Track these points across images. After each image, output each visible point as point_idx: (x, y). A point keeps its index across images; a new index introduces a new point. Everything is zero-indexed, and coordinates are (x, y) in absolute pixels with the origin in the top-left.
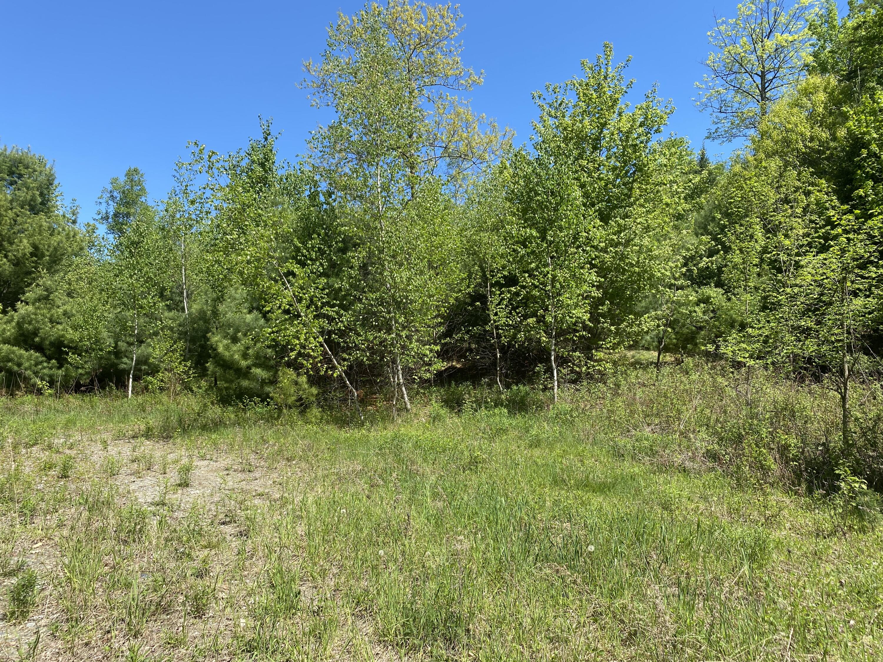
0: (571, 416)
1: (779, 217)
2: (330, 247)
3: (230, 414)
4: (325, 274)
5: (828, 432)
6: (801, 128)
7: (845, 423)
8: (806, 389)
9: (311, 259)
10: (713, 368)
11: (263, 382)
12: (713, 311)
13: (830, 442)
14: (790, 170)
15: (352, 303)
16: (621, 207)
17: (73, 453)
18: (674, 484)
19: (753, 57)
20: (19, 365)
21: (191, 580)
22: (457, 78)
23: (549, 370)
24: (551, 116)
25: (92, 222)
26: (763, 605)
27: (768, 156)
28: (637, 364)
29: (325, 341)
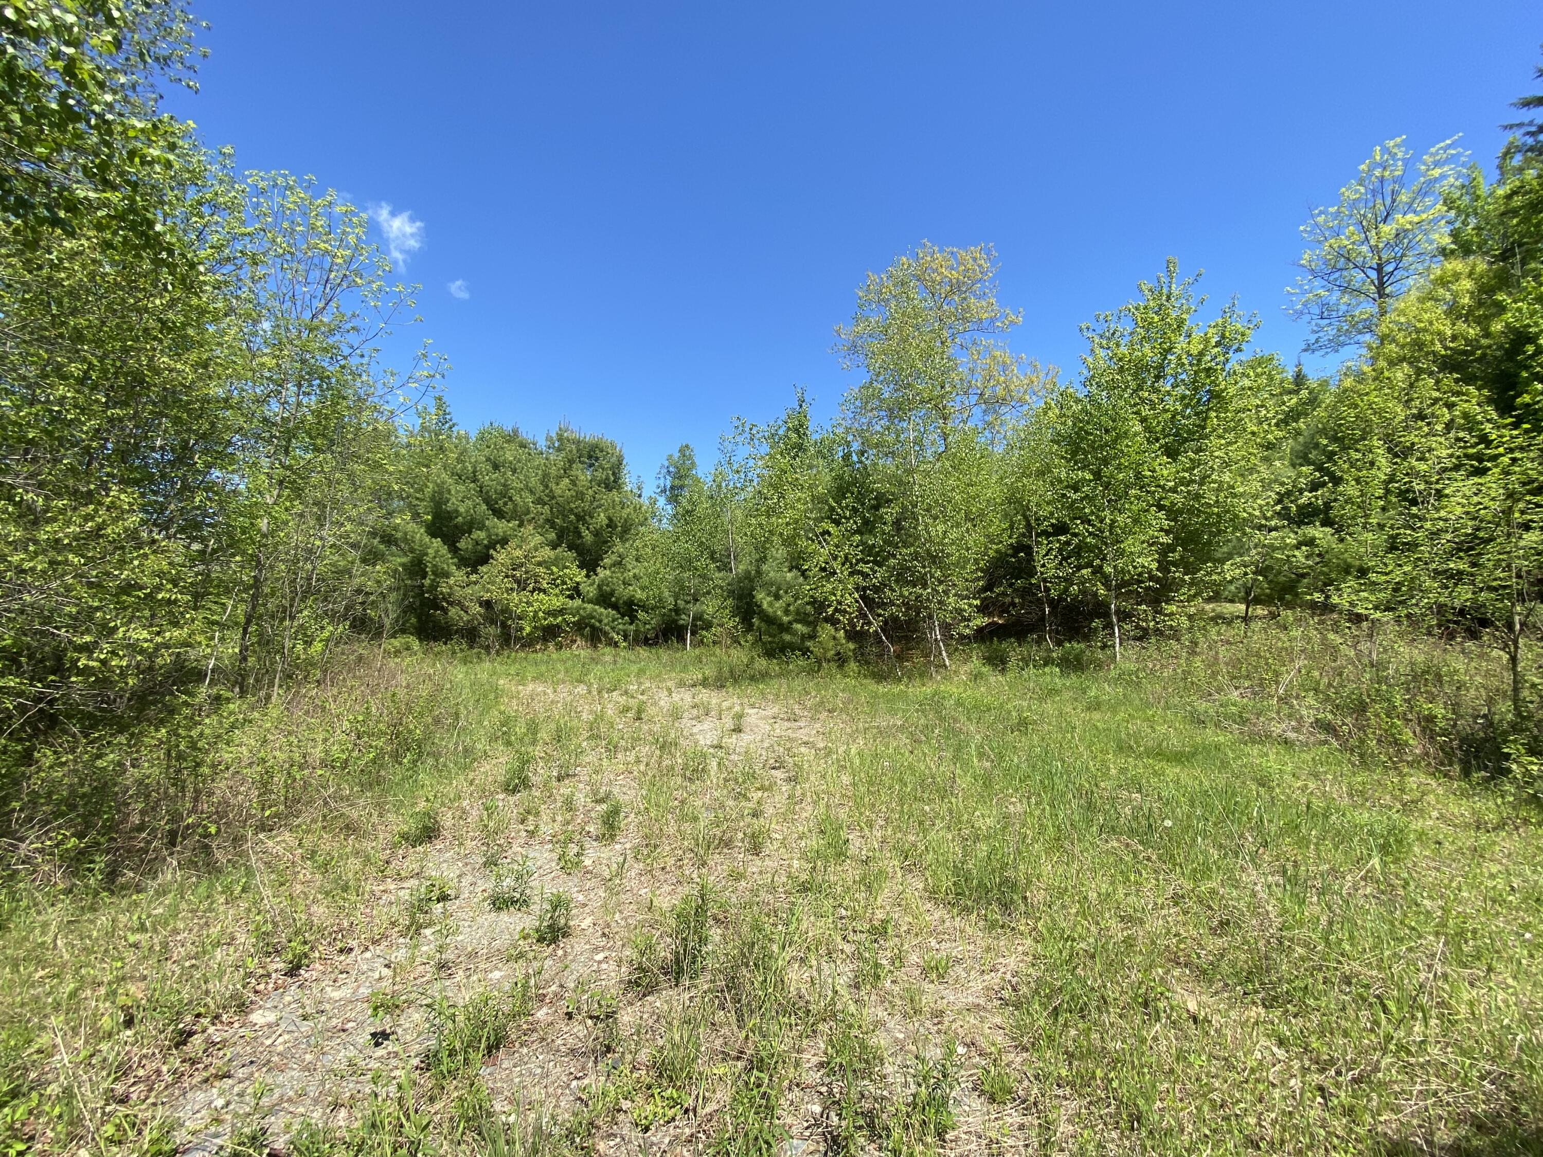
0: (1137, 677)
1: (1412, 438)
2: (863, 504)
3: (774, 666)
4: (859, 532)
5: (1490, 702)
6: (1437, 326)
7: (1516, 690)
8: (1458, 648)
9: (845, 518)
10: (1321, 622)
11: (804, 637)
12: (1319, 555)
13: (1495, 714)
14: (1424, 379)
15: (886, 559)
16: (1193, 440)
17: (644, 698)
18: (1272, 757)
19: (1365, 248)
20: (600, 621)
21: (748, 819)
22: (992, 320)
23: (1109, 626)
24: (1102, 347)
25: (653, 495)
26: (1401, 906)
27: (1392, 363)
28: (1218, 619)
29: (860, 596)
